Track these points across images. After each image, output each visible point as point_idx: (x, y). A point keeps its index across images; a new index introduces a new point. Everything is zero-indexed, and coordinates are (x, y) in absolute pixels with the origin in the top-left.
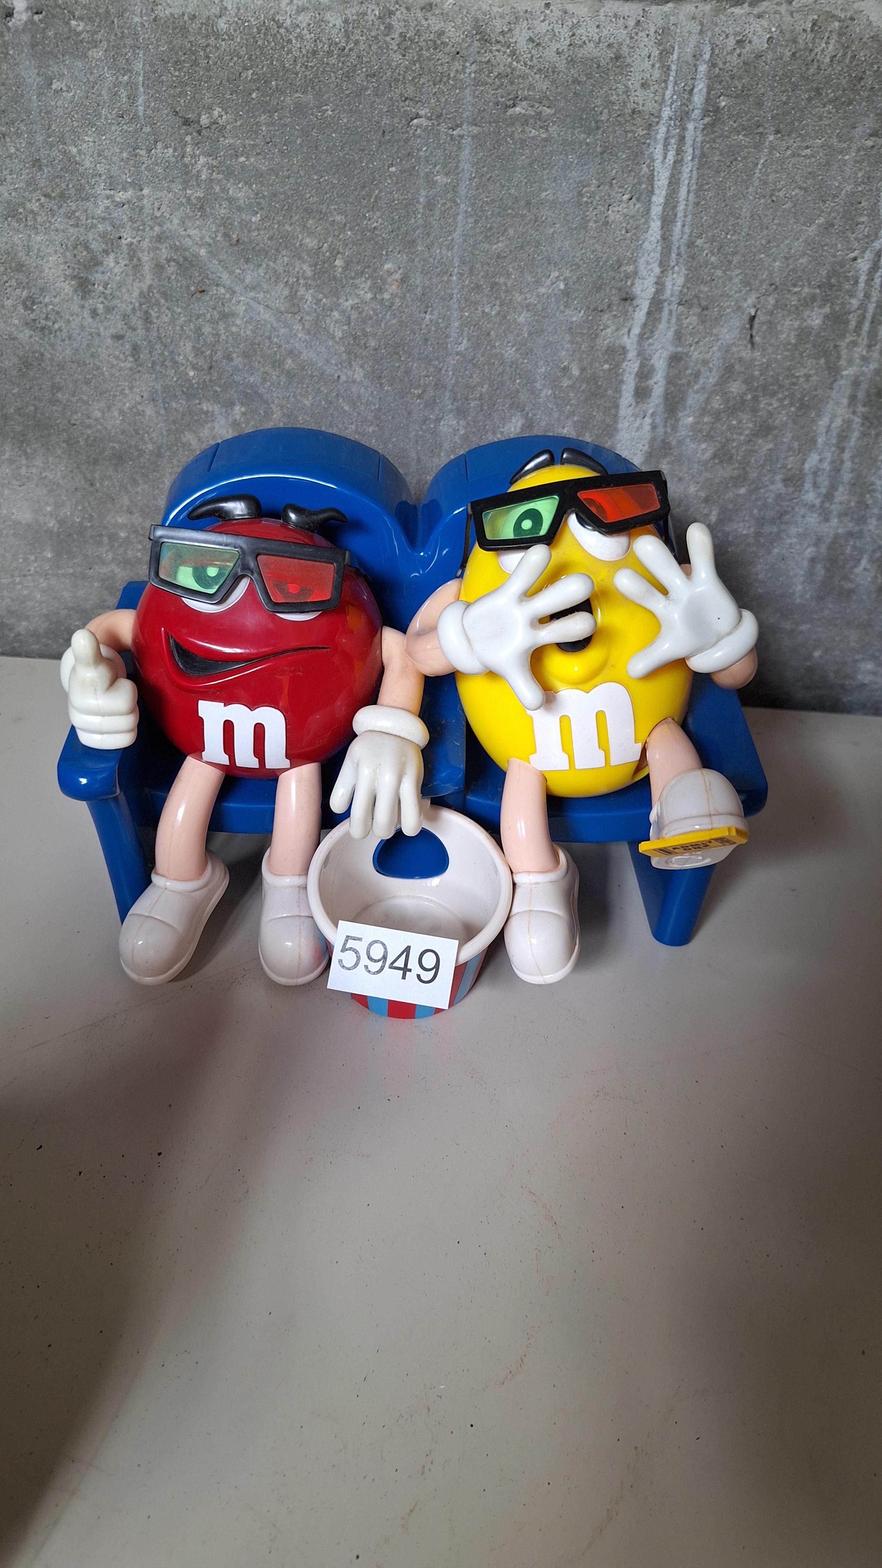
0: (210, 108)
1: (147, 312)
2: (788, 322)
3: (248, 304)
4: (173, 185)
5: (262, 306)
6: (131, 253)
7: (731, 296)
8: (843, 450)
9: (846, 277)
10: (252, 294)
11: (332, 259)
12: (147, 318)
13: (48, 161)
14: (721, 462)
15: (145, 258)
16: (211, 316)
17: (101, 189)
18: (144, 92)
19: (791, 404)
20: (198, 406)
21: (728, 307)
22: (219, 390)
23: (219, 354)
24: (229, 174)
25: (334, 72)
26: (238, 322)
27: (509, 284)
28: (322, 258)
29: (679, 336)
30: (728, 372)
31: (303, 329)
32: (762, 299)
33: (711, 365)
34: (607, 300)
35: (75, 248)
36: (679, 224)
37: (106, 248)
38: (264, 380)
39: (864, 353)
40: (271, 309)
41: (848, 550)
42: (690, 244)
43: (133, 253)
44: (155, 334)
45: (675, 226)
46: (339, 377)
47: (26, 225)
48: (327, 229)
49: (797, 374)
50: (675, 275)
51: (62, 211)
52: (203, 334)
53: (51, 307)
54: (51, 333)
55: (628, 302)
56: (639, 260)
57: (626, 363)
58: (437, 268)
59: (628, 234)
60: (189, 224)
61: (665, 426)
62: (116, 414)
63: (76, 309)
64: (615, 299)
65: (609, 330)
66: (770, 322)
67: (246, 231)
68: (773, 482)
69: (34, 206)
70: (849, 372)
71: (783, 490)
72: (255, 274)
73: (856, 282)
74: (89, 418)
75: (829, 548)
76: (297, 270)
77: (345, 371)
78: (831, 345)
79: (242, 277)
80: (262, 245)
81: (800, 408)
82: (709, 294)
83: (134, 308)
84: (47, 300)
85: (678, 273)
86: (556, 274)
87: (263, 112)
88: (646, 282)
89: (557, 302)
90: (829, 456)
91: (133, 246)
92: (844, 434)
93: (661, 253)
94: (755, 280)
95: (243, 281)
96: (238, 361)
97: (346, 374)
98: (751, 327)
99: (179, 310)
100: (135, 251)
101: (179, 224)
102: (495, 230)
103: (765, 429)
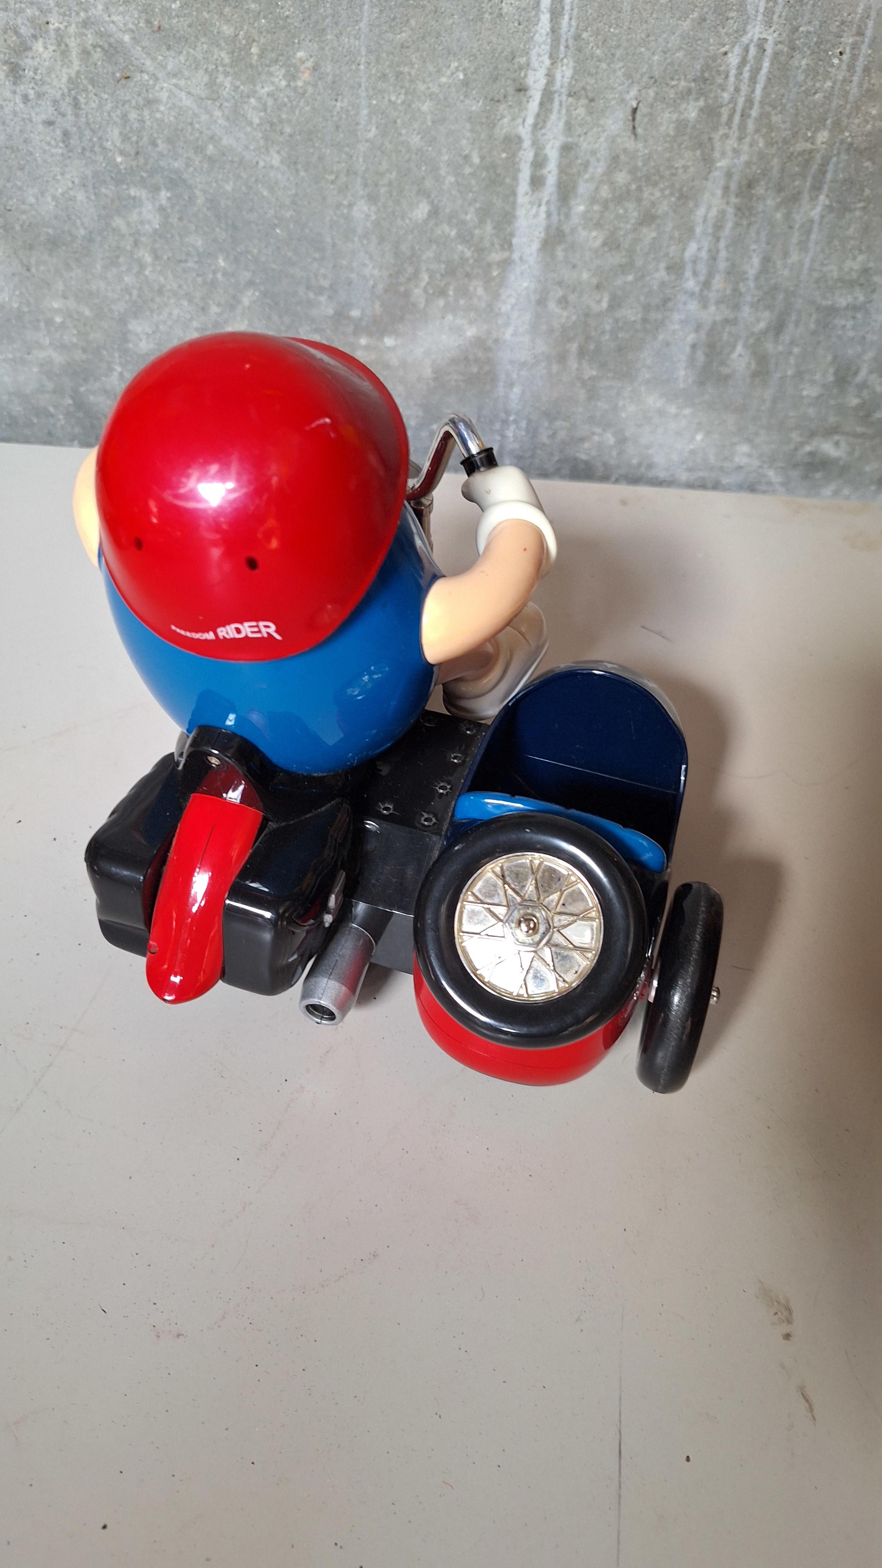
1: (75, 99)
2: (667, 115)
3: (170, 90)
5: (183, 93)
6: (59, 39)
7: (616, 88)
8: (718, 240)
9: (718, 71)
10: (174, 81)
11: (248, 47)
12: (76, 104)
14: (610, 250)
15: (73, 43)
16: (137, 102)
19: (672, 194)
20: (127, 192)
21: (614, 99)
22: (145, 175)
23: (145, 139)
26: (162, 108)
27: (413, 72)
28: (238, 45)
29: (569, 127)
30: (615, 161)
31: (223, 115)
32: (643, 91)
33: (598, 155)
34: (502, 91)
35: (5, 33)
36: (566, 17)
37: (34, 33)
38: (188, 165)
39: (736, 145)
40: (193, 96)
41: (725, 337)
42: (577, 37)
43: (60, 37)
44: (84, 120)
45: (563, 19)
46: (257, 163)
48: (242, 16)
49: (676, 165)
50: (564, 68)
52: (129, 120)
55: (522, 93)
56: (531, 52)
57: (522, 152)
58: (346, 56)
59: (521, 27)
60: (113, 9)
61: (559, 214)
62: (49, 199)
63: (8, 94)
64: (511, 90)
65: (506, 120)
66: (651, 114)
67: (166, 18)
68: (657, 270)
70: (722, 163)
71: (666, 278)
72: (176, 61)
73: (727, 76)
74: (24, 203)
75: (708, 334)
76: (215, 57)
77: (262, 156)
78: (705, 137)
79: (164, 64)
80: (182, 32)
81: (679, 199)
82: (596, 86)
83: (63, 95)
85: (567, 65)
86: (456, 64)
88: (538, 73)
89: (458, 92)
90: (706, 245)
91: (61, 32)
92: (719, 224)
93: (552, 45)
94: (636, 73)
95: (164, 67)
96: (162, 147)
97: (264, 160)
98: (634, 119)
99: (106, 96)
100: (62, 37)
101: (103, 10)
102: (398, 21)
103: (648, 218)
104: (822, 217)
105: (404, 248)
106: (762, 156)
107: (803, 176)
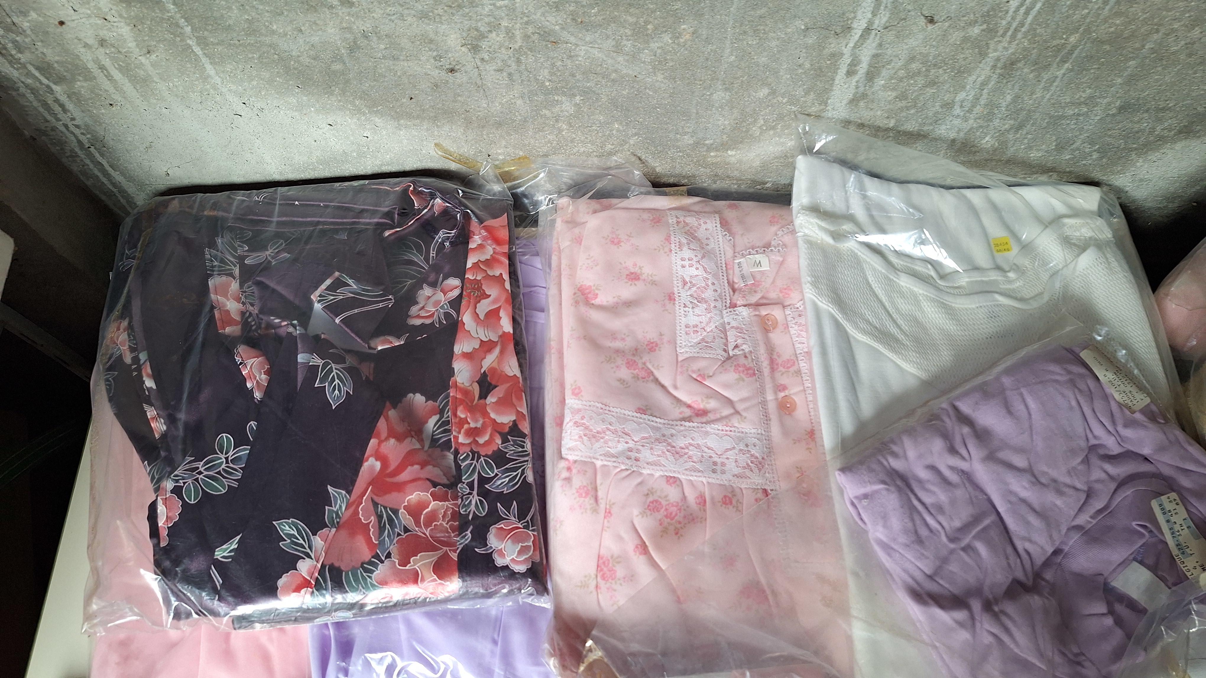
1: (518, 58)
5: (597, 50)
8: (983, 90)
12: (519, 61)
14: (900, 100)
15: (517, 33)
16: (562, 57)
19: (952, 71)
22: (566, 90)
27: (767, 30)
29: (880, 45)
30: (912, 59)
31: (624, 60)
33: (900, 57)
35: (469, 30)
39: (1006, 45)
40: (603, 51)
41: (978, 134)
44: (523, 67)
46: (647, 80)
49: (958, 58)
50: (882, 17)
55: (848, 31)
56: (858, 11)
60: (546, 14)
65: (832, 45)
68: (934, 107)
70: (993, 55)
71: (940, 110)
72: (593, 36)
73: (1007, 13)
75: (966, 134)
76: (621, 33)
77: (651, 77)
78: (983, 43)
81: (957, 73)
83: (509, 57)
85: (884, 15)
86: (800, 22)
90: (973, 93)
92: (985, 83)
93: (874, 8)
96: (578, 77)
100: (510, 30)
101: (541, 16)
103: (933, 83)
104: (1064, 74)
105: (748, 110)
106: (1025, 49)
107: (1056, 57)
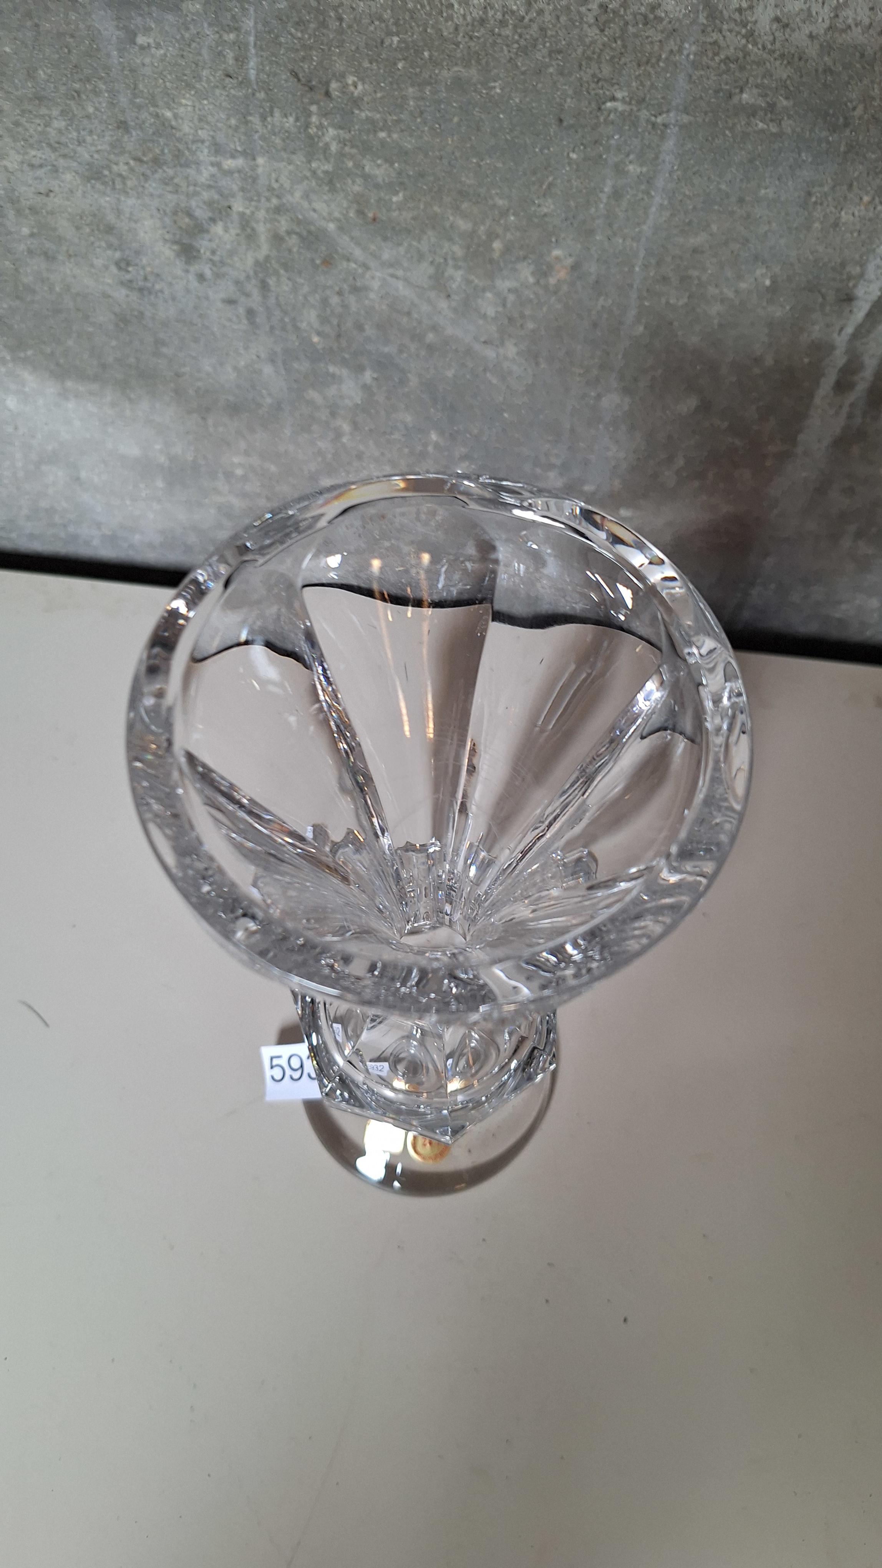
0: (342, 77)
3: (384, 279)
4: (294, 157)
11: (489, 243)
13: (136, 124)
17: (204, 155)
18: (257, 54)
20: (324, 369)
24: (366, 149)
25: (508, 46)
26: (372, 296)
28: (476, 241)
34: (820, 300)
38: (401, 351)
47: (114, 189)
48: (485, 212)
51: (157, 176)
52: (330, 304)
53: (149, 269)
54: (150, 293)
57: (831, 358)
58: (616, 257)
59: (861, 236)
61: (864, 417)
63: (179, 272)
64: (831, 299)
67: (384, 210)
69: (123, 169)
79: (378, 254)
80: (404, 225)
84: (144, 261)
87: (413, 85)
88: (872, 285)
89: (759, 298)
91: (246, 216)
95: (379, 258)
99: (302, 281)
102: (695, 225)
